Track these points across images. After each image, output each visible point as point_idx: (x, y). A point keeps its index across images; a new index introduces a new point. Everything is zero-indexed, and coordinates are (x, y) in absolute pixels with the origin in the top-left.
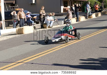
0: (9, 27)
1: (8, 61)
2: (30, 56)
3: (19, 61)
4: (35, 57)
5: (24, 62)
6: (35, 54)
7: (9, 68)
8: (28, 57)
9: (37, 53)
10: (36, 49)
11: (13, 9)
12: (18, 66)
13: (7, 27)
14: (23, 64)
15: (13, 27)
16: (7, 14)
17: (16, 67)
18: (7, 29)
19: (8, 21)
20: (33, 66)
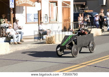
1: (72, 63)
2: (94, 59)
3: (83, 64)
4: (99, 60)
5: (88, 64)
6: (100, 58)
7: (73, 69)
8: (92, 60)
9: (102, 57)
10: (101, 52)
12: (81, 68)
16: (76, 16)
17: (79, 69)
19: (77, 23)
20: (96, 69)
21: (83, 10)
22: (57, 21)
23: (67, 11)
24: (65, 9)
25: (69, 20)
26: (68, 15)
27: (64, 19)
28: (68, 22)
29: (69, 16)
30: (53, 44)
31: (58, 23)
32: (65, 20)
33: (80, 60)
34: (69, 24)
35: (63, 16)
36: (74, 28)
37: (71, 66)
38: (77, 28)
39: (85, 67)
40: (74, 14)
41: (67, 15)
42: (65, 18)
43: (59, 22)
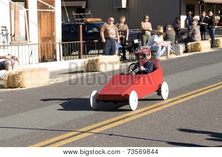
0: (69, 57)
1: (61, 128)
3: (83, 130)
4: (118, 120)
5: (94, 131)
11: (80, 19)
12: (80, 140)
13: (67, 57)
14: (91, 136)
15: (78, 56)
16: (67, 30)
17: (76, 141)
18: (65, 60)
19: (69, 44)
20: (111, 141)
21: (81, 17)
22: (27, 40)
23: (48, 20)
24: (44, 16)
25: (52, 38)
26: (49, 29)
27: (43, 36)
28: (51, 42)
29: (52, 30)
30: (19, 88)
31: (29, 43)
32: (45, 38)
33: (77, 121)
34: (54, 46)
35: (41, 30)
36: (64, 55)
37: (59, 135)
38: (69, 55)
39: (89, 136)
40: (63, 26)
41: (48, 27)
42: (44, 33)
43: (31, 43)
